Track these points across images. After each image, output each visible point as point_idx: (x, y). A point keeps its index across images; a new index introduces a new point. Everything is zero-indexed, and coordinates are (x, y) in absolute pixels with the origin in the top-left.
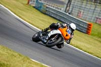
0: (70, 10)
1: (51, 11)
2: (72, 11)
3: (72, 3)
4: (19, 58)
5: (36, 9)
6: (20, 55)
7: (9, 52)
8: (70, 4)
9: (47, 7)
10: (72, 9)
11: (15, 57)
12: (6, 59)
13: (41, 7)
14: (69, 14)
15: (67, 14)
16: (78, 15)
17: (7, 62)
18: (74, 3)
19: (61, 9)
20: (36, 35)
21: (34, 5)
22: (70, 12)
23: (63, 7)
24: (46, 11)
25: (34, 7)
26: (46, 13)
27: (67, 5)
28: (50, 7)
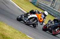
0: (54, 5)
1: (41, 5)
2: (55, 6)
3: (56, 1)
4: (19, 34)
5: (32, 3)
6: (20, 32)
7: (13, 30)
8: (54, 2)
9: (39, 3)
10: (56, 5)
11: (17, 33)
12: (11, 35)
13: (35, 2)
14: (53, 8)
15: (52, 8)
16: (59, 9)
17: (11, 36)
18: (57, 1)
19: (48, 5)
20: (20, 17)
21: (31, 1)
22: (54, 7)
23: (50, 4)
24: (39, 5)
25: (31, 2)
26: (38, 6)
27: (52, 2)
28: (41, 3)
